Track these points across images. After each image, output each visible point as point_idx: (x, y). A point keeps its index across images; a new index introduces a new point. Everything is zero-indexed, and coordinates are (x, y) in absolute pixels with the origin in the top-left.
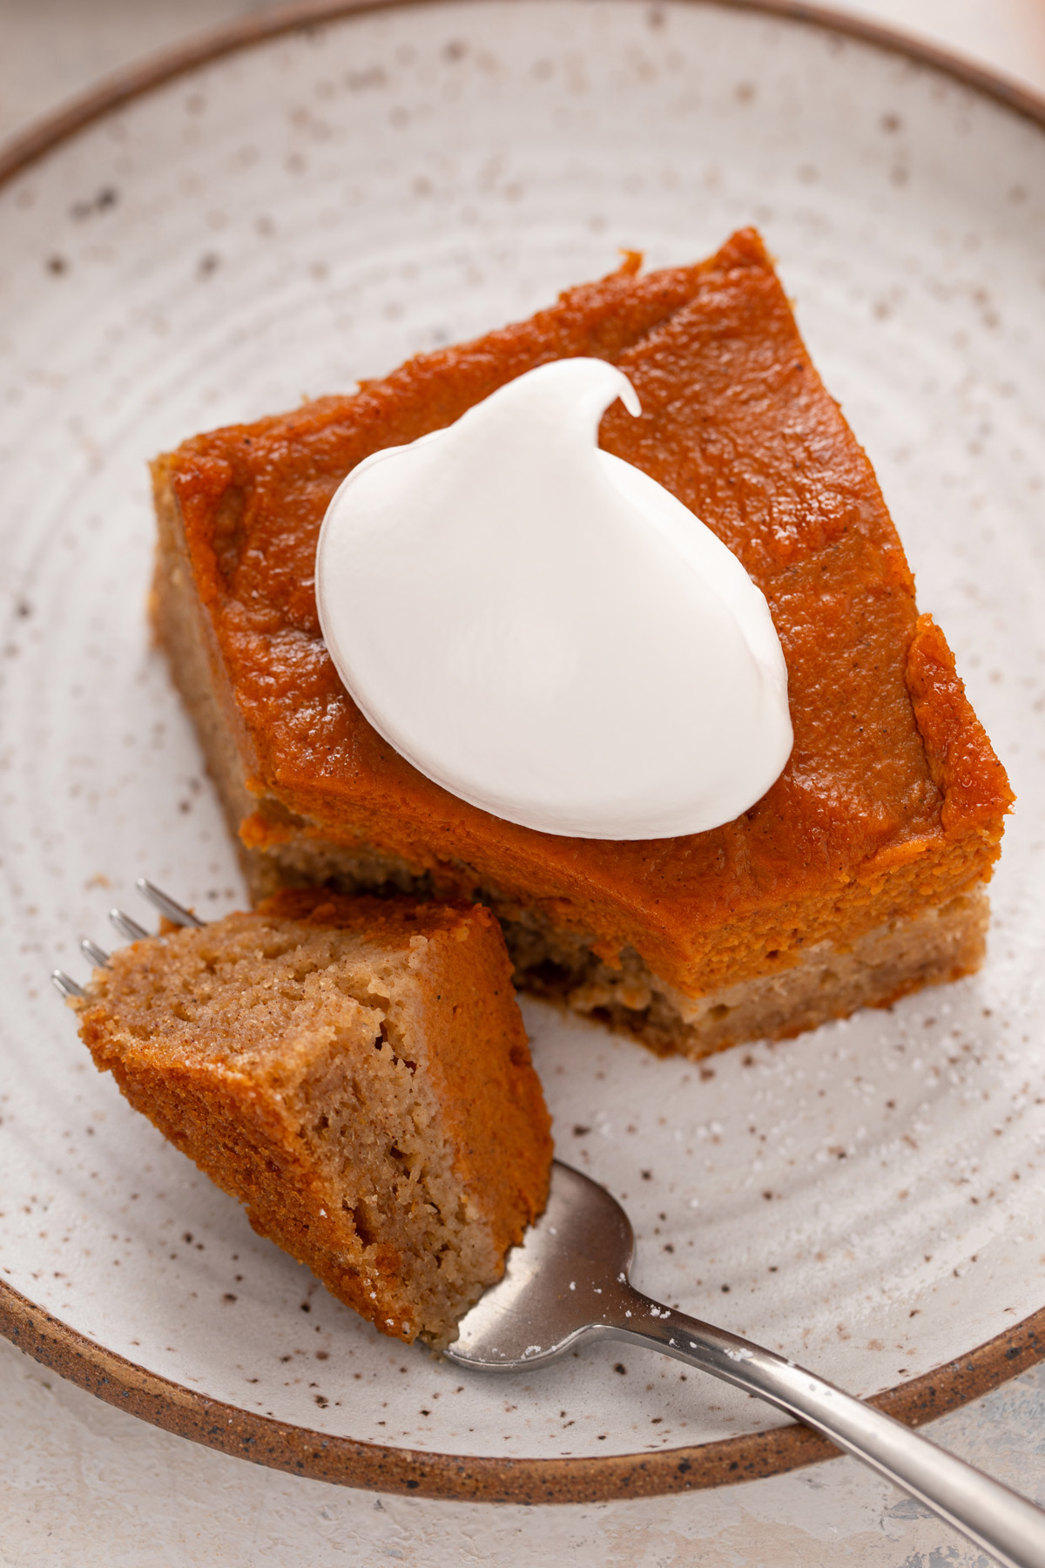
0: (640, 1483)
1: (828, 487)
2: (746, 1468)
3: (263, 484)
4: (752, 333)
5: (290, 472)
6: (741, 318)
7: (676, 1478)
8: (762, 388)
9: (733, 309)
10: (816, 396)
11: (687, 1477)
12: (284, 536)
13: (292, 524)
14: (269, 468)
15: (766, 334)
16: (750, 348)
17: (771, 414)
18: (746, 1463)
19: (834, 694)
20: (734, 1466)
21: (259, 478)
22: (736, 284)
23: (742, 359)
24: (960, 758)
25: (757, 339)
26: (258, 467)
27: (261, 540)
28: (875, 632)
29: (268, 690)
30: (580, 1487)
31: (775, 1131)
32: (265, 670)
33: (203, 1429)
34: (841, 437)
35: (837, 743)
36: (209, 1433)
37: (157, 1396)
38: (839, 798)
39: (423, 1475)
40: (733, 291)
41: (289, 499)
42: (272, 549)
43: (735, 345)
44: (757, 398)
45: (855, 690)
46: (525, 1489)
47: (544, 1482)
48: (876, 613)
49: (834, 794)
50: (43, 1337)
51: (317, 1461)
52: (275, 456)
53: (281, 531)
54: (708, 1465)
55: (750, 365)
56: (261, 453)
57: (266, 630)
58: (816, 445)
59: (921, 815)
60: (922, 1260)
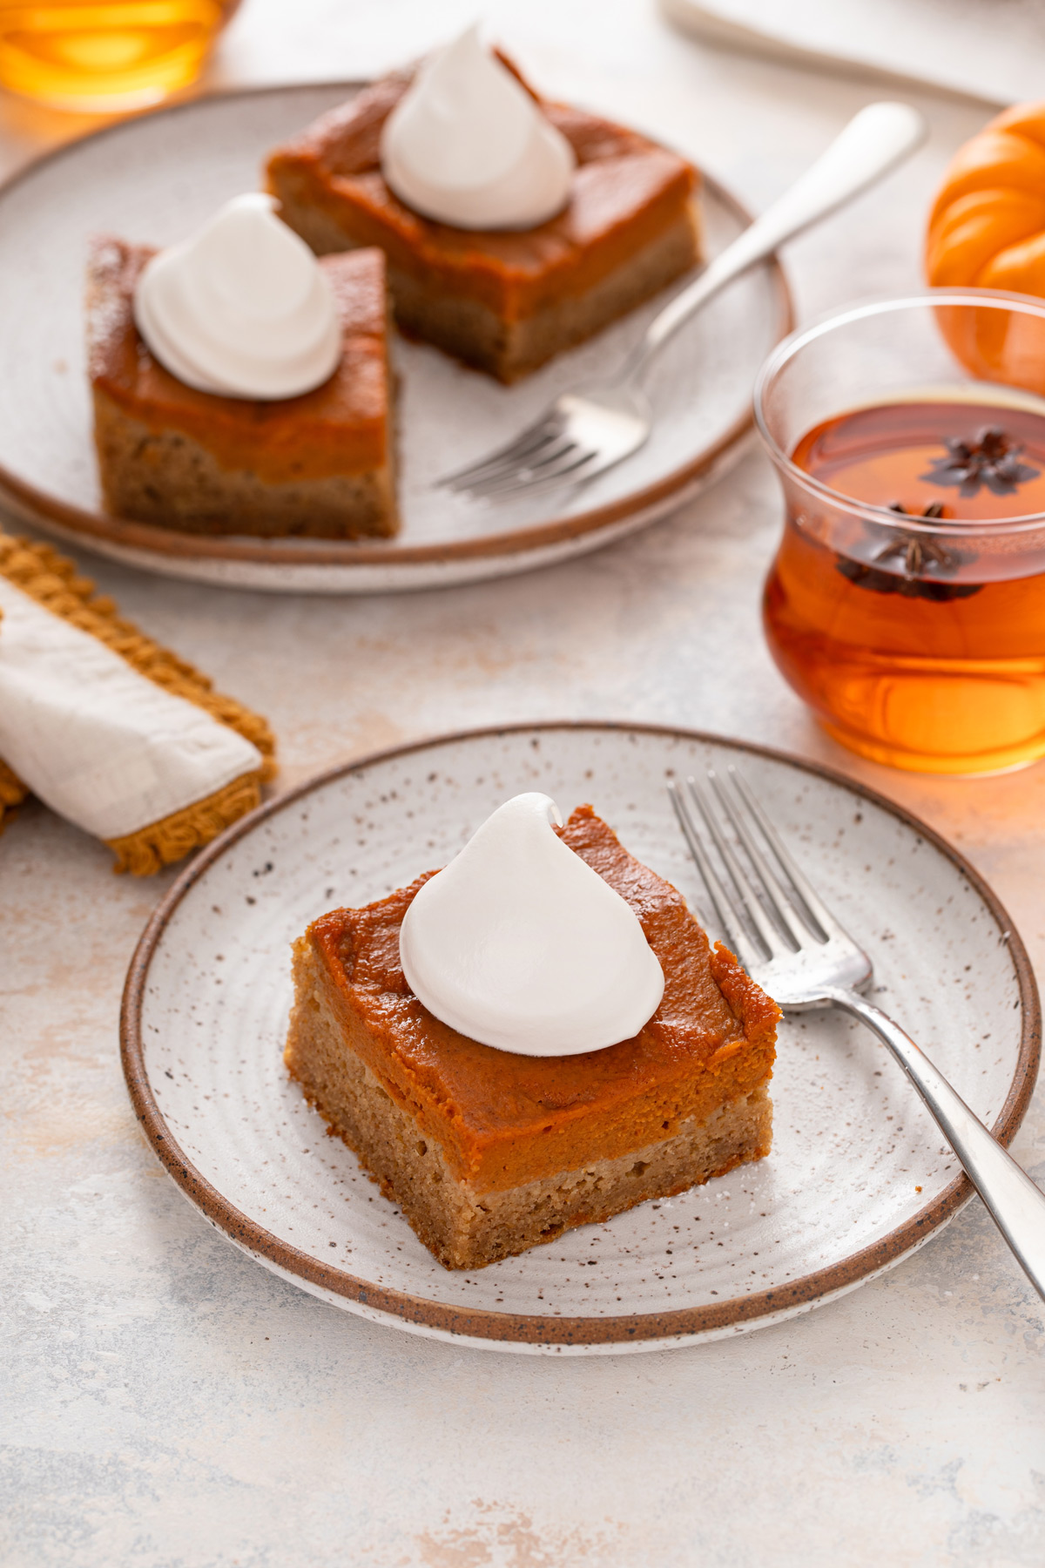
0: (749, 1308)
1: (653, 898)
2: (801, 1293)
3: (361, 929)
4: (596, 845)
5: (372, 923)
6: (589, 839)
7: (767, 1303)
8: (608, 866)
9: (585, 836)
10: (637, 866)
11: (772, 1302)
12: (376, 952)
13: (379, 946)
14: (362, 922)
15: (604, 845)
16: (598, 851)
17: (615, 875)
18: (800, 1290)
19: (677, 984)
20: (795, 1293)
21: (358, 927)
22: (584, 826)
23: (595, 856)
24: (749, 999)
25: (600, 847)
26: (356, 922)
27: (364, 955)
28: (692, 955)
29: (384, 1016)
30: (719, 1315)
31: (756, 1189)
32: (379, 1008)
33: (514, 1328)
34: (654, 879)
35: (684, 1005)
36: (519, 1329)
37: (486, 1317)
38: (690, 1027)
39: (637, 1324)
40: (582, 829)
41: (375, 935)
42: (371, 957)
43: (589, 851)
44: (609, 869)
45: (688, 982)
46: (691, 1322)
47: (700, 1315)
48: (691, 948)
49: (688, 1026)
50: (418, 1305)
51: (580, 1329)
52: (364, 917)
53: (373, 950)
54: (782, 1294)
55: (599, 857)
56: (357, 916)
57: (374, 993)
58: (642, 883)
59: (734, 1032)
60: (853, 1222)
